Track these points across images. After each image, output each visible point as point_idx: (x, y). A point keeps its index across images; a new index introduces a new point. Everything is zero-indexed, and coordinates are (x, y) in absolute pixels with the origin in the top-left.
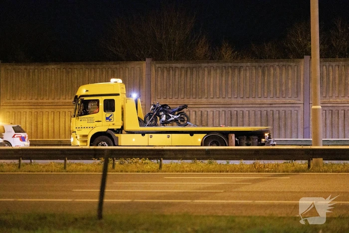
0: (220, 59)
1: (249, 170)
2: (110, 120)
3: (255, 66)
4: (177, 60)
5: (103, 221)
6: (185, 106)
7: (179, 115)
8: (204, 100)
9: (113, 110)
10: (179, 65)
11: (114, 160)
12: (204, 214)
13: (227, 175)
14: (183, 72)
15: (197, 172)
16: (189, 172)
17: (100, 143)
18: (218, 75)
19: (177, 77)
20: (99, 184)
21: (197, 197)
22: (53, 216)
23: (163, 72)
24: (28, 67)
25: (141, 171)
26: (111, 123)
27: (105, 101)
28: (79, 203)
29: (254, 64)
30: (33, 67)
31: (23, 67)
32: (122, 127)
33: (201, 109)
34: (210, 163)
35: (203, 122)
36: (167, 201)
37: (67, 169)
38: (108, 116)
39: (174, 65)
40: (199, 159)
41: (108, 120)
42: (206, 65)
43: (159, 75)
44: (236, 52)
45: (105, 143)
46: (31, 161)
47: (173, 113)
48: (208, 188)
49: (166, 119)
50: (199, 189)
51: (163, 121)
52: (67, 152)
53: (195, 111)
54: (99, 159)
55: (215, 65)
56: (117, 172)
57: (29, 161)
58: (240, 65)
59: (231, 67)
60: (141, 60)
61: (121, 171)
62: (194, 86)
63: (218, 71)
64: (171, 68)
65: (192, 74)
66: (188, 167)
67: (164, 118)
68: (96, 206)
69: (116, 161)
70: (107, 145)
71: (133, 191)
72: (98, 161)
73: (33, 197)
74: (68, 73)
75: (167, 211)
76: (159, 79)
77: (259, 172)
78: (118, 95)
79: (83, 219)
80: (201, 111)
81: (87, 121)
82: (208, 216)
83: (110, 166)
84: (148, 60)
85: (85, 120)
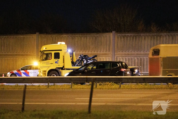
0: (150, 31)
1: (165, 88)
2: (57, 63)
3: (168, 35)
4: (128, 32)
5: (91, 114)
6: (96, 56)
7: (93, 61)
8: (142, 52)
9: (59, 58)
10: (129, 35)
11: (96, 83)
12: (143, 111)
13: (155, 91)
14: (131, 38)
15: (139, 89)
16: (135, 89)
17: (52, 75)
18: (149, 40)
19: (128, 40)
20: (89, 96)
21: (139, 102)
22: (66, 112)
23: (121, 38)
24: (53, 36)
25: (110, 89)
26: (58, 65)
27: (55, 53)
28: (78, 105)
29: (168, 34)
30: (55, 36)
31: (50, 36)
32: (63, 67)
33: (140, 57)
34: (146, 85)
35: (142, 64)
36: (123, 104)
37: (73, 88)
38: (56, 61)
39: (127, 35)
40: (140, 83)
41: (56, 63)
42: (143, 34)
43: (119, 40)
44: (159, 28)
45: (54, 74)
46: (54, 84)
47: (90, 59)
48: (145, 97)
49: (86, 62)
50: (140, 98)
51: (85, 64)
52: (72, 79)
53: (138, 58)
54: (88, 83)
55: (148, 34)
56: (98, 89)
57: (53, 84)
58: (160, 34)
59: (156, 35)
60: (110, 32)
61: (100, 89)
62: (137, 45)
63: (149, 37)
64: (125, 36)
65: (136, 39)
66: (134, 87)
67: (85, 62)
68: (88, 107)
69: (97, 83)
70: (55, 75)
71: (106, 99)
72: (88, 84)
73: (55, 102)
74: (73, 39)
75: (123, 110)
76: (119, 42)
77: (170, 89)
78: (61, 50)
79: (81, 113)
80: (141, 58)
81: (46, 64)
82: (145, 112)
83: (95, 86)
84: (114, 32)
85: (45, 63)
